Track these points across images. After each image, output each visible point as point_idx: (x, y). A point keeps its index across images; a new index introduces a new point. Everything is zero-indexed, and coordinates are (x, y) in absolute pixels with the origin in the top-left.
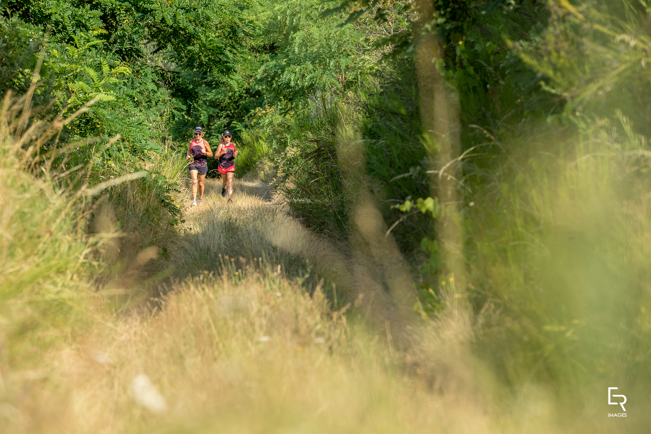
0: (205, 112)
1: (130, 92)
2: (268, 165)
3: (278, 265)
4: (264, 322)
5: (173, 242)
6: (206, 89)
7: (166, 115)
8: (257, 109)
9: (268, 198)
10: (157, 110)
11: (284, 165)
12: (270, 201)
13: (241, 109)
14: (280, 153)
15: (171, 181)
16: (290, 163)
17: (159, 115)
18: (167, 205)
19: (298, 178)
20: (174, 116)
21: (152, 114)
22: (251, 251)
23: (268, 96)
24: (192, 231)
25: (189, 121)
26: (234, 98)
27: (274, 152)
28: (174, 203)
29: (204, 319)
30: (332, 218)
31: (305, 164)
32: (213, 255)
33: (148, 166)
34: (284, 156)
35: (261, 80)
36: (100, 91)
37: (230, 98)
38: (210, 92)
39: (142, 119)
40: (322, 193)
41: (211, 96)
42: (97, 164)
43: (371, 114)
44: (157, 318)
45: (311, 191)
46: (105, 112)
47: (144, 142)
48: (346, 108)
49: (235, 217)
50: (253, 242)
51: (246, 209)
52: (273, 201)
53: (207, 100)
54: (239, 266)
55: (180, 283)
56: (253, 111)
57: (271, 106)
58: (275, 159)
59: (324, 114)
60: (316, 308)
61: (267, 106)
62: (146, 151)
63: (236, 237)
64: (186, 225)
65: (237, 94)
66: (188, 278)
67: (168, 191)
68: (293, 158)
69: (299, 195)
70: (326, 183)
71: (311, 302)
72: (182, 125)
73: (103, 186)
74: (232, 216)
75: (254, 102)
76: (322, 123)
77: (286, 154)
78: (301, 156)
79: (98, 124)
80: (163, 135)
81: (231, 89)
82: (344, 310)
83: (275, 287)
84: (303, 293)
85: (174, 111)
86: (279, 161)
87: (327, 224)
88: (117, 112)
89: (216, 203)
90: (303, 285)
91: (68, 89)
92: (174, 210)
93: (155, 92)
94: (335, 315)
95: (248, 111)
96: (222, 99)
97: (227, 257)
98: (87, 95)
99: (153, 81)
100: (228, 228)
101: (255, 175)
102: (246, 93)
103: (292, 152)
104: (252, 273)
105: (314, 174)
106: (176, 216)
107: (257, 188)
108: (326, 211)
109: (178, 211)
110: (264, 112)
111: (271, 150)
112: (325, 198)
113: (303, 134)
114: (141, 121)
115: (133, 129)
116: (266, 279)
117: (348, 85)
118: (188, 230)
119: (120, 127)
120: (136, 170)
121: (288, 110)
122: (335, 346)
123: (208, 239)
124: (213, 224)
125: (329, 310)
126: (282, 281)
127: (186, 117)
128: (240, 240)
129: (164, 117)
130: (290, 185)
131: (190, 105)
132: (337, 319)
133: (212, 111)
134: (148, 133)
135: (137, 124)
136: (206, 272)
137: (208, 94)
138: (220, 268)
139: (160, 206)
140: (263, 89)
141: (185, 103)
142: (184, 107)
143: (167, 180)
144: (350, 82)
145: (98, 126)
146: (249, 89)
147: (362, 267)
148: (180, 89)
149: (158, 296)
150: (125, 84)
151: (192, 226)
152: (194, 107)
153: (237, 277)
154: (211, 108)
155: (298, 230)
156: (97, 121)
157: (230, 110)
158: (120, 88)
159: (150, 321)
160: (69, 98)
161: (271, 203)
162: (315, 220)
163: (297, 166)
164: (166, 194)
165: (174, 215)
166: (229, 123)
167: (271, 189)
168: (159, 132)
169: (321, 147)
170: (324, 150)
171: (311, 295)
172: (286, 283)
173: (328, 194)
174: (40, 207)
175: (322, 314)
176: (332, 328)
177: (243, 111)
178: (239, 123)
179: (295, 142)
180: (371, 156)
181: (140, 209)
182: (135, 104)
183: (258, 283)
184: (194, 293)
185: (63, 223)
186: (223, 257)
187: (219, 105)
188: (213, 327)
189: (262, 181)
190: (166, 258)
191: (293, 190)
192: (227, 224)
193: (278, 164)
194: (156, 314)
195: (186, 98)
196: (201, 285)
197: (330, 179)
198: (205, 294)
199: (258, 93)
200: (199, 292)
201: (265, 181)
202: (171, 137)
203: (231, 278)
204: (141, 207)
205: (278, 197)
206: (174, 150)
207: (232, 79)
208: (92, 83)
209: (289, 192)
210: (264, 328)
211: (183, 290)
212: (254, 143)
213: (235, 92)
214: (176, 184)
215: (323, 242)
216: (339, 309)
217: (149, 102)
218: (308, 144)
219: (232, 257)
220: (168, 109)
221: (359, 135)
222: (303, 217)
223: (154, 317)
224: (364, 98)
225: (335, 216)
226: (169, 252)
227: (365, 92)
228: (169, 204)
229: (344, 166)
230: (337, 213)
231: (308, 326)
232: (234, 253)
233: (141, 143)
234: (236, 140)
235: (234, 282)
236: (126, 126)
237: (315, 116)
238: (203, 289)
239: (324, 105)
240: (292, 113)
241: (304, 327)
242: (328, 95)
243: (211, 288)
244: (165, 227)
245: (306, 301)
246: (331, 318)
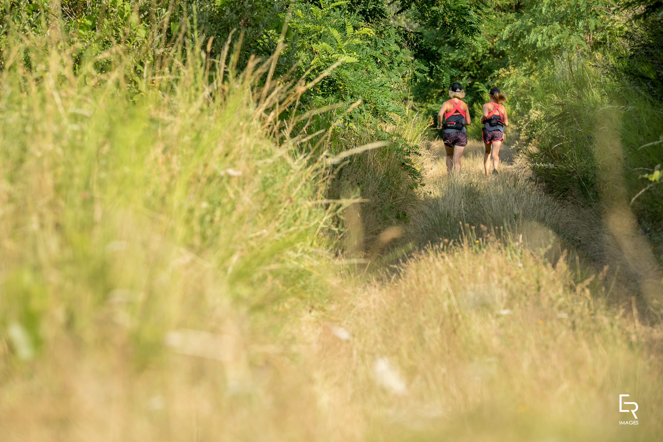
0: (447, 74)
1: (374, 53)
3: (520, 234)
4: (505, 293)
5: (412, 206)
6: (449, 49)
7: (408, 76)
8: (501, 70)
9: (510, 161)
10: (400, 72)
11: (527, 127)
12: (512, 164)
13: (484, 69)
14: (523, 115)
15: (412, 144)
16: (533, 126)
17: (401, 77)
18: (407, 168)
19: (542, 142)
20: (416, 78)
21: (394, 75)
22: (492, 218)
23: (512, 57)
24: (432, 195)
25: (430, 81)
26: (477, 58)
27: (518, 115)
28: (415, 166)
29: (444, 288)
30: (576, 184)
31: (550, 128)
32: (453, 221)
34: (527, 118)
35: (507, 41)
36: (343, 53)
37: (473, 58)
38: (453, 52)
39: (384, 80)
40: (566, 158)
41: (453, 56)
42: (338, 126)
44: (396, 285)
45: (554, 156)
46: (348, 73)
47: (386, 104)
48: (593, 70)
49: (476, 181)
50: (494, 208)
52: (515, 165)
53: (449, 60)
54: (480, 234)
55: (420, 250)
56: (496, 71)
57: (514, 67)
58: (518, 121)
59: (569, 76)
60: (558, 279)
61: (510, 67)
62: (388, 113)
63: (477, 203)
64: (425, 189)
65: (480, 55)
66: (427, 245)
67: (408, 154)
68: (536, 120)
69: (542, 159)
70: (570, 148)
71: (554, 272)
72: (423, 86)
74: (473, 180)
75: (497, 63)
76: (567, 86)
77: (529, 116)
78: (545, 119)
79: (341, 85)
80: (405, 95)
81: (474, 49)
82: (587, 282)
83: (517, 257)
84: (545, 264)
85: (416, 72)
86: (522, 124)
87: (571, 190)
88: (360, 73)
90: (546, 255)
91: (311, 49)
92: (415, 173)
93: (397, 53)
94: (578, 287)
95: (491, 71)
96: (465, 60)
97: (467, 225)
98: (330, 56)
99: (396, 42)
100: (469, 193)
102: (490, 53)
103: (535, 114)
104: (493, 242)
105: (558, 139)
106: (417, 179)
108: (570, 177)
109: (419, 174)
110: (508, 73)
111: (514, 112)
112: (569, 163)
113: (547, 97)
114: (383, 83)
115: (375, 90)
116: (508, 248)
117: (597, 45)
118: (428, 194)
119: (362, 88)
121: (533, 71)
122: (578, 321)
123: (449, 204)
124: (454, 188)
125: (573, 282)
126: (524, 250)
127: (428, 79)
128: (481, 205)
129: (406, 79)
130: (533, 149)
131: (433, 67)
132: (581, 292)
133: (454, 72)
134: (390, 95)
135: (379, 85)
136: (446, 240)
137: (450, 54)
138: (460, 236)
139: (400, 170)
140: (508, 49)
141: (428, 65)
142: (427, 69)
143: (408, 143)
144: (598, 42)
145: (341, 88)
146: (493, 49)
147: (606, 236)
148: (423, 50)
149: (398, 263)
150: (368, 45)
151: (432, 190)
152: (437, 69)
153: (477, 245)
154: (454, 70)
155: (540, 196)
156: (340, 82)
157: (473, 71)
158: (363, 50)
159: (388, 288)
160: (312, 59)
161: (513, 167)
162: (558, 186)
163: (541, 129)
164: (407, 157)
165: (414, 179)
166: (471, 85)
167: (514, 152)
168: (400, 93)
169: (566, 111)
170: (569, 114)
171: (554, 266)
172: (527, 253)
173: (572, 160)
174: (281, 172)
175: (565, 285)
176: (575, 300)
177: (486, 72)
178: (481, 84)
179: (539, 105)
181: (380, 174)
182: (378, 65)
183: (499, 252)
184: (434, 261)
185: (303, 188)
186: (463, 225)
187: (461, 65)
188: (453, 298)
190: (405, 223)
191: (537, 154)
192: (468, 189)
193: (520, 127)
194: (396, 281)
195: (428, 60)
196: (440, 253)
197: (575, 144)
198: (444, 262)
199: (503, 53)
200: (439, 261)
201: (507, 144)
202: (412, 97)
203: (471, 246)
204: (382, 170)
205: (520, 161)
206: (416, 111)
207: (476, 40)
208: (336, 44)
209: (531, 156)
210: (505, 301)
211: (423, 258)
213: (478, 53)
214: (417, 147)
215: (567, 209)
216: (582, 281)
217: (391, 63)
218: (553, 107)
219: (472, 225)
220: (411, 71)
221: (606, 99)
222: (546, 182)
223: (393, 283)
224: (612, 60)
225: (579, 182)
226: (409, 217)
227: (614, 55)
228: (410, 167)
229: (590, 130)
230: (581, 179)
231: (550, 299)
232: (475, 220)
233: (383, 104)
234: (478, 101)
235: (474, 251)
236: (368, 87)
237: (560, 78)
238: (443, 257)
239: (571, 67)
240: (537, 74)
241: (546, 299)
242: (574, 57)
243: (450, 257)
244: (405, 190)
245: (548, 272)
246: (575, 291)
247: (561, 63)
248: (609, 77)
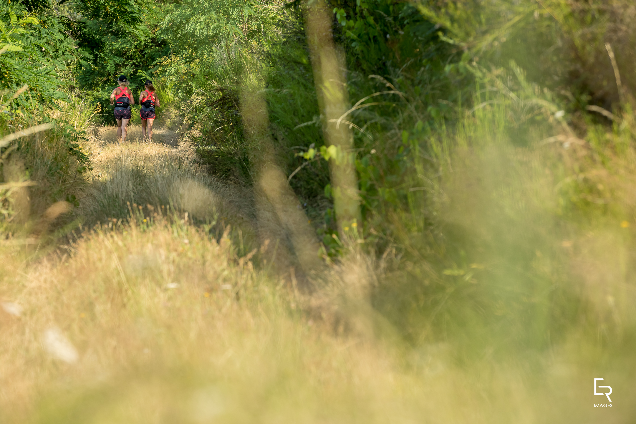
0: (111, 62)
1: (38, 42)
2: (174, 113)
3: (185, 212)
4: (172, 268)
5: (81, 189)
6: (112, 38)
7: (73, 64)
8: (163, 58)
9: (174, 145)
10: (64, 59)
11: (190, 113)
12: (176, 148)
13: (147, 58)
14: (185, 101)
15: (79, 130)
16: (196, 111)
17: (66, 65)
18: (75, 153)
19: (204, 126)
20: (81, 66)
21: (59, 63)
22: (159, 199)
23: (173, 45)
24: (100, 179)
25: (95, 69)
26: (140, 47)
27: (180, 100)
28: (82, 151)
29: (113, 266)
30: (237, 165)
31: (211, 112)
32: (121, 202)
33: (56, 114)
34: (189, 104)
35: (167, 30)
36: (8, 42)
37: (136, 47)
38: (116, 41)
40: (227, 141)
41: (117, 45)
42: (5, 113)
43: (274, 63)
44: (67, 264)
45: (216, 139)
46: (12, 62)
47: (52, 91)
48: (249, 57)
49: (142, 164)
50: (160, 189)
51: (154, 156)
52: (179, 148)
53: (113, 49)
54: (147, 213)
55: (89, 230)
56: (159, 59)
57: (176, 56)
58: (181, 107)
59: (228, 63)
60: (223, 254)
61: (172, 55)
62: (53, 100)
63: (144, 185)
64: (94, 173)
65: (142, 44)
66: (97, 226)
67: (76, 139)
68: (198, 106)
69: (205, 142)
70: (231, 131)
71: (218, 248)
72: (88, 74)
73: (12, 137)
74: (140, 163)
75: (159, 51)
76: (226, 72)
77: (192, 102)
78: (206, 104)
79: (6, 74)
80: (70, 83)
81: (137, 39)
82: (250, 255)
83: (183, 234)
84: (210, 240)
85: (80, 60)
86: (185, 109)
87: (233, 170)
88: (25, 62)
89: (123, 151)
90: (210, 231)
92: (82, 158)
94: (242, 261)
95: (153, 60)
96: (128, 49)
97: (135, 205)
99: (60, 31)
100: (136, 175)
101: (162, 123)
102: (152, 42)
103: (197, 100)
104: (160, 221)
105: (219, 122)
106: (85, 163)
107: (163, 136)
108: (232, 158)
109: (86, 159)
110: (170, 61)
111: (177, 98)
112: (231, 145)
113: (208, 83)
114: (49, 70)
115: (41, 78)
116: (174, 226)
117: (252, 34)
118: (96, 177)
119: (28, 76)
121: (193, 59)
122: (242, 292)
123: (116, 187)
124: (121, 171)
125: (236, 256)
126: (189, 227)
127: (93, 67)
128: (148, 187)
129: (71, 67)
130: (196, 132)
131: (97, 55)
132: (244, 265)
133: (118, 60)
134: (56, 82)
135: (44, 73)
136: (115, 220)
137: (114, 43)
138: (128, 216)
139: (68, 155)
140: (168, 38)
141: (92, 53)
142: (91, 57)
143: (75, 128)
144: (253, 31)
145: (6, 76)
146: (155, 39)
147: (267, 212)
148: (86, 39)
149: (68, 243)
150: (32, 35)
151: (100, 174)
152: (101, 57)
153: (145, 224)
154: (118, 58)
155: (204, 176)
156: (5, 70)
157: (136, 59)
158: (27, 38)
159: (59, 268)
161: (178, 150)
162: (221, 167)
163: (203, 114)
164: (74, 142)
165: (82, 163)
166: (135, 72)
167: (178, 136)
168: (66, 81)
169: (226, 95)
170: (229, 98)
171: (218, 242)
172: (193, 230)
173: (233, 142)
175: (229, 260)
176: (239, 273)
177: (149, 60)
178: (144, 72)
179: (200, 90)
180: (275, 105)
181: (48, 158)
182: (42, 54)
183: (166, 230)
184: (103, 241)
186: (131, 205)
187: (125, 54)
188: (122, 274)
189: (169, 128)
190: (75, 206)
191: (199, 137)
192: (135, 171)
193: (183, 112)
194: (67, 261)
195: (92, 48)
196: (109, 233)
197: (235, 127)
198: (114, 241)
199: (164, 42)
200: (108, 239)
201: (171, 129)
202: (78, 85)
203: (139, 225)
204: (50, 155)
205: (184, 144)
206: (82, 98)
207: (138, 29)
209: (195, 139)
210: (173, 275)
211: (93, 238)
212: (160, 91)
213: (141, 42)
214: (84, 132)
215: (229, 189)
216: (245, 255)
217: (56, 51)
218: (214, 93)
219: (140, 205)
220: (75, 59)
221: (263, 84)
222: (209, 164)
223: (64, 263)
224: (267, 47)
225: (241, 163)
226: (78, 200)
227: (269, 42)
228: (78, 152)
229: (249, 114)
230: (242, 160)
231: (215, 272)
232: (142, 200)
233: (49, 91)
235: (142, 230)
236: (34, 75)
237: (219, 65)
238: (112, 236)
239: (229, 54)
240: (197, 61)
241: (211, 273)
242: (232, 45)
243: (119, 235)
244: (73, 174)
245: (213, 247)
246: (238, 264)
247: (219, 50)
248: (265, 63)
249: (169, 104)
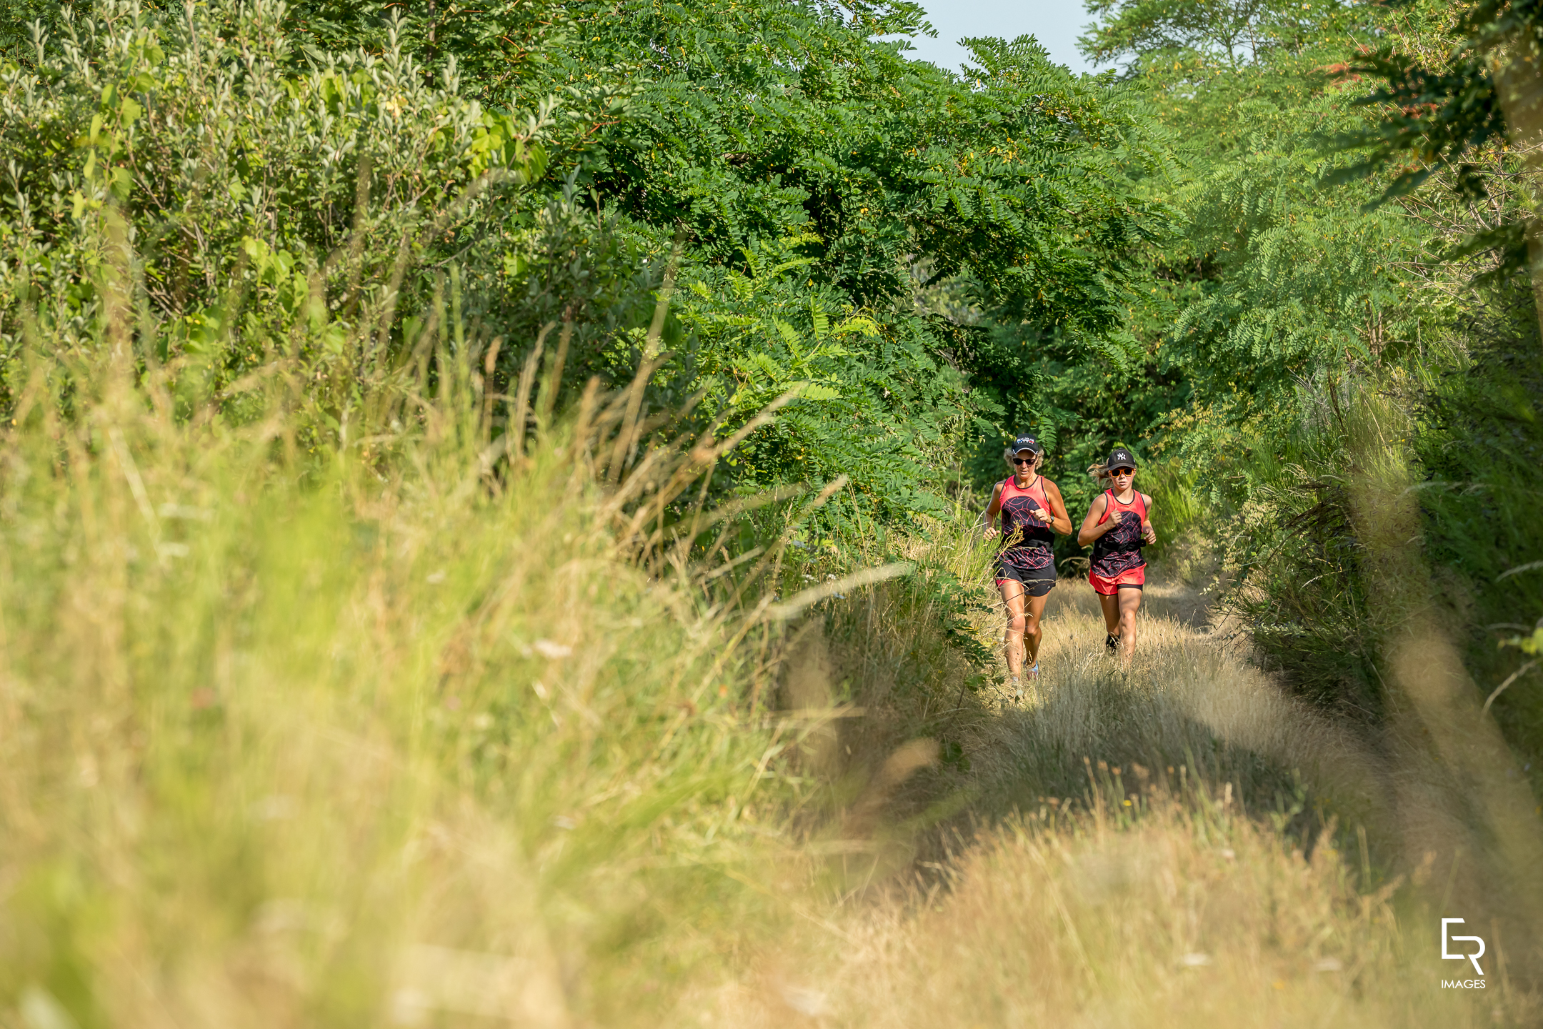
0: (1049, 421)
1: (874, 376)
2: (1199, 545)
3: (1225, 782)
4: (1194, 918)
5: (974, 729)
6: (1052, 367)
7: (958, 429)
8: (1173, 414)
9: (1201, 623)
10: (937, 419)
11: (1238, 544)
12: (1205, 631)
13: (1135, 412)
14: (1228, 516)
15: (969, 586)
16: (1253, 541)
17: (940, 431)
18: (960, 643)
19: (1273, 576)
20: (976, 432)
21: (924, 426)
22: (1162, 751)
23: (1198, 381)
24: (1021, 704)
26: (1119, 388)
27: (1216, 515)
28: (977, 637)
29: (1051, 911)
30: (1356, 671)
31: (1290, 541)
32: (1070, 759)
33: (917, 549)
34: (1238, 523)
35: (1183, 343)
36: (806, 378)
37: (1108, 387)
38: (1061, 373)
39: (901, 439)
40: (1330, 611)
41: (1062, 383)
42: (796, 548)
43: (1449, 420)
44: (939, 909)
45: (1303, 606)
46: (815, 424)
47: (905, 493)
48: (1386, 407)
50: (1165, 728)
51: (1149, 651)
52: (1213, 630)
53: (1053, 394)
54: (1132, 786)
55: (993, 826)
56: (1163, 416)
57: (1205, 406)
58: (1218, 531)
59: (1333, 421)
60: (1320, 886)
61: (1196, 405)
62: (910, 514)
63: (1126, 718)
64: (1004, 690)
65: (1124, 379)
66: (1012, 815)
67: (962, 608)
68: (1260, 527)
69: (1276, 616)
70: (1340, 588)
71: (1308, 871)
73: (809, 597)
74: (1115, 665)
75: (1165, 397)
76: (1328, 444)
77: (1243, 518)
78: (1279, 522)
79: (799, 453)
80: (951, 476)
81: (1111, 367)
82: (1387, 891)
83: (1219, 835)
84: (1287, 852)
85: (975, 418)
86: (1227, 535)
87: (1345, 684)
88: (843, 424)
89: (1075, 637)
90: (1287, 831)
91: (729, 372)
92: (978, 655)
93: (931, 375)
94: (1366, 903)
95: (1150, 417)
96: (1090, 391)
97: (1103, 765)
98: (774, 386)
99: (927, 351)
100: (1106, 695)
101: (1170, 570)
102: (1146, 375)
103: (1256, 512)
104: (1164, 803)
105: (1312, 566)
106: (983, 667)
107: (1173, 601)
108: (1341, 653)
109: (988, 656)
111: (1208, 510)
112: (1339, 622)
113: (1283, 471)
114: (899, 444)
115: (880, 462)
116: (1198, 816)
117: (1393, 352)
119: (850, 458)
120: (888, 560)
121: (1247, 415)
122: (1368, 979)
123: (1059, 723)
124: (1070, 686)
125: (1351, 892)
126: (1235, 820)
127: (1003, 434)
128: (1135, 723)
129: (952, 435)
130: (1254, 592)
132: (1372, 914)
133: (1065, 417)
134: (917, 472)
135: (889, 451)
136: (1054, 801)
137: (1055, 379)
138: (1086, 791)
139: (944, 645)
140: (1186, 365)
141: (1003, 402)
142: (1000, 410)
143: (961, 582)
144: (1396, 344)
145: (800, 458)
146: (1154, 366)
147: (1430, 787)
148: (990, 368)
149: (942, 857)
150: (862, 359)
151: (1020, 693)
152: (1023, 410)
153: (1128, 812)
154: (1064, 414)
155: (1273, 699)
156: (798, 445)
157: (1110, 417)
158: (850, 368)
159: (922, 916)
160: (731, 392)
161: (1208, 636)
162: (1314, 676)
163: (1270, 546)
164: (958, 616)
165: (978, 667)
167: (1209, 603)
168: (941, 470)
169: (1327, 500)
170: (1334, 508)
171: (1307, 856)
172: (1245, 827)
173: (1345, 614)
174: (664, 647)
175: (1335, 901)
176: (1361, 935)
177: (1138, 417)
179: (1265, 489)
180: (1450, 522)
181: (896, 654)
182: (884, 403)
183: (1179, 827)
184: (1026, 851)
185: (717, 684)
186: (1094, 765)
187: (1081, 405)
188: (1072, 932)
189: (1187, 582)
190: (960, 768)
191: (1262, 604)
192: (1103, 686)
193: (1223, 543)
194: (938, 901)
195: (1003, 390)
196: (1041, 831)
197: (1349, 578)
198: (1051, 853)
199: (1175, 374)
200: (1039, 848)
201: (1194, 585)
202: (968, 482)
203: (1114, 815)
204: (901, 646)
205: (1225, 621)
207: (1112, 342)
208: (785, 356)
209: (1251, 609)
210: (1195, 934)
211: (1001, 843)
212: (1166, 493)
213: (1121, 374)
214: (980, 591)
215: (1335, 729)
216: (1375, 889)
217: (917, 398)
218: (1296, 494)
219: (1116, 765)
220: (963, 415)
221: (1420, 471)
222: (1285, 668)
223: (932, 907)
224: (1431, 382)
225: (1363, 666)
226: (967, 755)
227: (1435, 369)
228: (964, 640)
229: (1384, 546)
230: (1368, 658)
231: (1301, 930)
232: (1121, 755)
233: (899, 494)
235: (1120, 825)
236: (863, 456)
237: (1311, 427)
238: (1047, 841)
239: (1335, 402)
240: (1257, 419)
241: (1292, 931)
242: (1343, 377)
243: (1065, 839)
244: (957, 694)
245: (1294, 871)
246: (1358, 912)
247: (1312, 393)
248: (1424, 421)
249: (1188, 524)
